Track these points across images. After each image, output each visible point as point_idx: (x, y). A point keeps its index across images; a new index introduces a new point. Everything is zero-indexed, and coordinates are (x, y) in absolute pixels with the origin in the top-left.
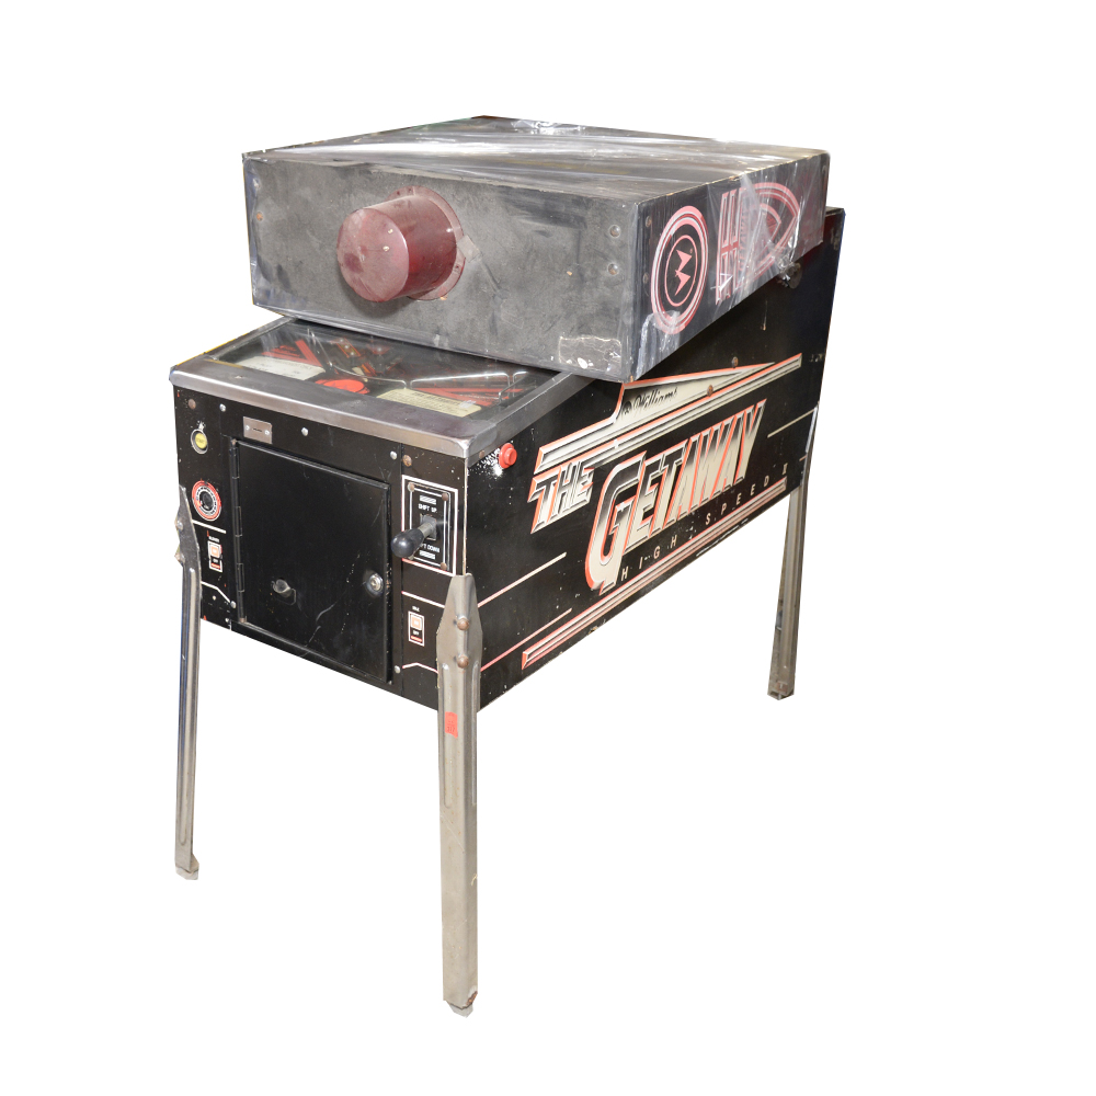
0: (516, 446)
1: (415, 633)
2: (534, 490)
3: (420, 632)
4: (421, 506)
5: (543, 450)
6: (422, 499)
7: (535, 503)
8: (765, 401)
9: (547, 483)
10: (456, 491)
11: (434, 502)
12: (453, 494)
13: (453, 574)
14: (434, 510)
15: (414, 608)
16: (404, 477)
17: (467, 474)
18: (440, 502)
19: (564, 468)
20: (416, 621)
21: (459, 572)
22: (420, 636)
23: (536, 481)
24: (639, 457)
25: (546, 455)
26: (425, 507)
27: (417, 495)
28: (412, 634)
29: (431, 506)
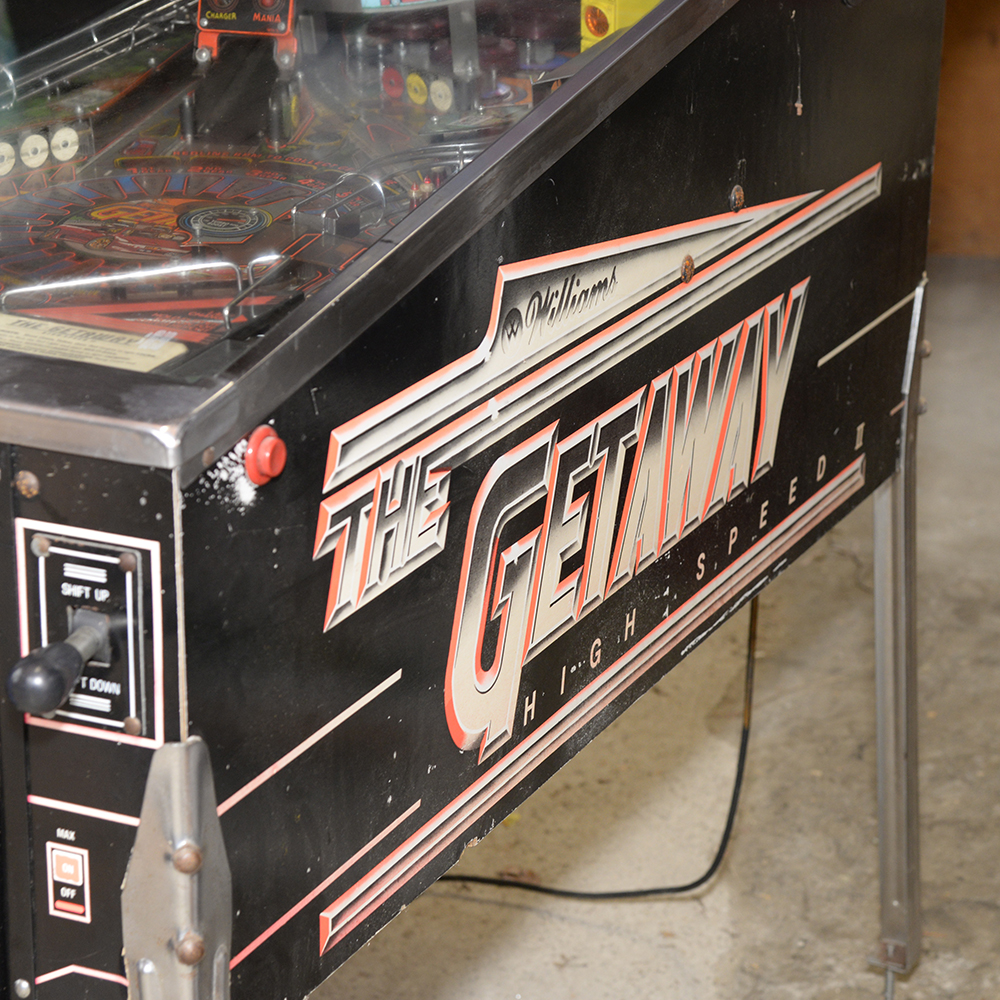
0: (280, 431)
1: (66, 892)
2: (325, 530)
3: (80, 890)
4: (67, 590)
5: (340, 436)
6: (71, 570)
7: (330, 559)
8: (806, 282)
9: (353, 510)
10: (154, 547)
11: (100, 576)
12: (146, 554)
13: (157, 743)
14: (102, 595)
15: (61, 833)
16: (21, 524)
17: (178, 506)
18: (115, 576)
19: (386, 473)
20: (66, 863)
21: (172, 736)
22: (78, 899)
23: (329, 508)
24: (545, 436)
25: (346, 447)
26: (76, 591)
27: (55, 564)
28: (58, 897)
29: (94, 585)
